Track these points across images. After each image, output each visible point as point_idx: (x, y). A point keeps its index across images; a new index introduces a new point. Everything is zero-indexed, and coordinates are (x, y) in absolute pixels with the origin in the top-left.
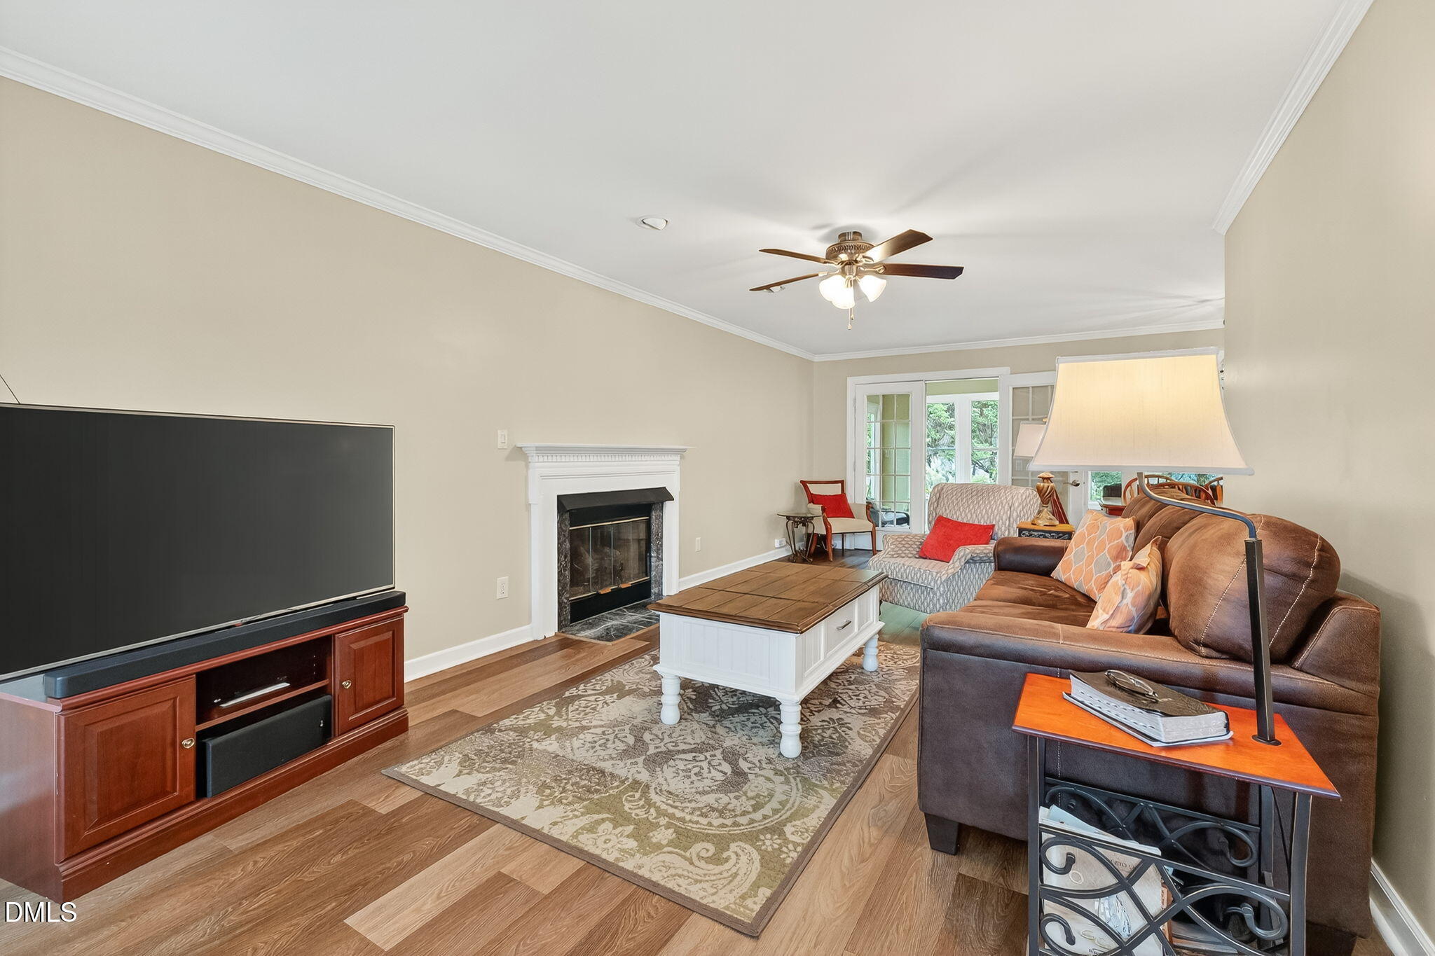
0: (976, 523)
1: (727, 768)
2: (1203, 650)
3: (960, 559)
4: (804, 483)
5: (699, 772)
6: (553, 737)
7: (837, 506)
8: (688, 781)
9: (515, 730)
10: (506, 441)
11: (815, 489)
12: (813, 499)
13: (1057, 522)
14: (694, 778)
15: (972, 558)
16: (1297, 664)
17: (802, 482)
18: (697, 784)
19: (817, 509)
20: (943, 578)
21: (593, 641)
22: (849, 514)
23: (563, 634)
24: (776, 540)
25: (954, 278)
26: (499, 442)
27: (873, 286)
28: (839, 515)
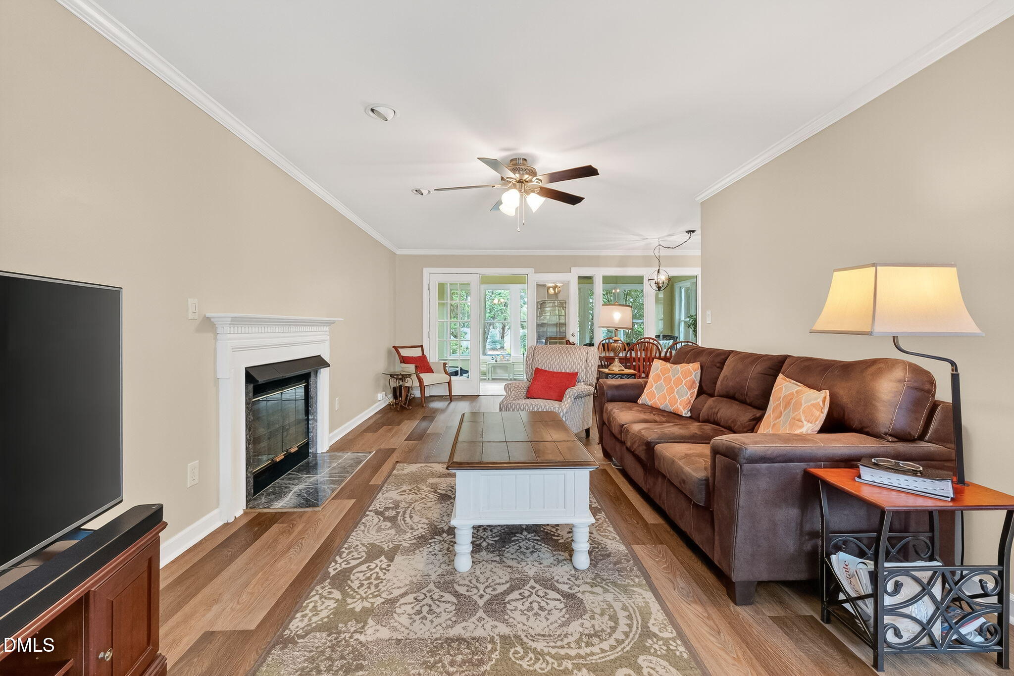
0: (563, 371)
1: (448, 597)
2: (890, 438)
3: (570, 397)
4: (396, 348)
5: (430, 610)
6: (371, 622)
7: (422, 365)
8: (427, 622)
9: (320, 628)
10: (197, 311)
11: (405, 353)
12: (405, 360)
13: (623, 368)
14: (430, 617)
15: (577, 396)
16: (927, 438)
17: (394, 347)
18: (437, 621)
19: (411, 368)
20: (565, 411)
21: (296, 510)
22: (430, 370)
23: (253, 510)
24: (379, 395)
25: (574, 205)
26: (190, 311)
27: (536, 201)
28: (426, 371)
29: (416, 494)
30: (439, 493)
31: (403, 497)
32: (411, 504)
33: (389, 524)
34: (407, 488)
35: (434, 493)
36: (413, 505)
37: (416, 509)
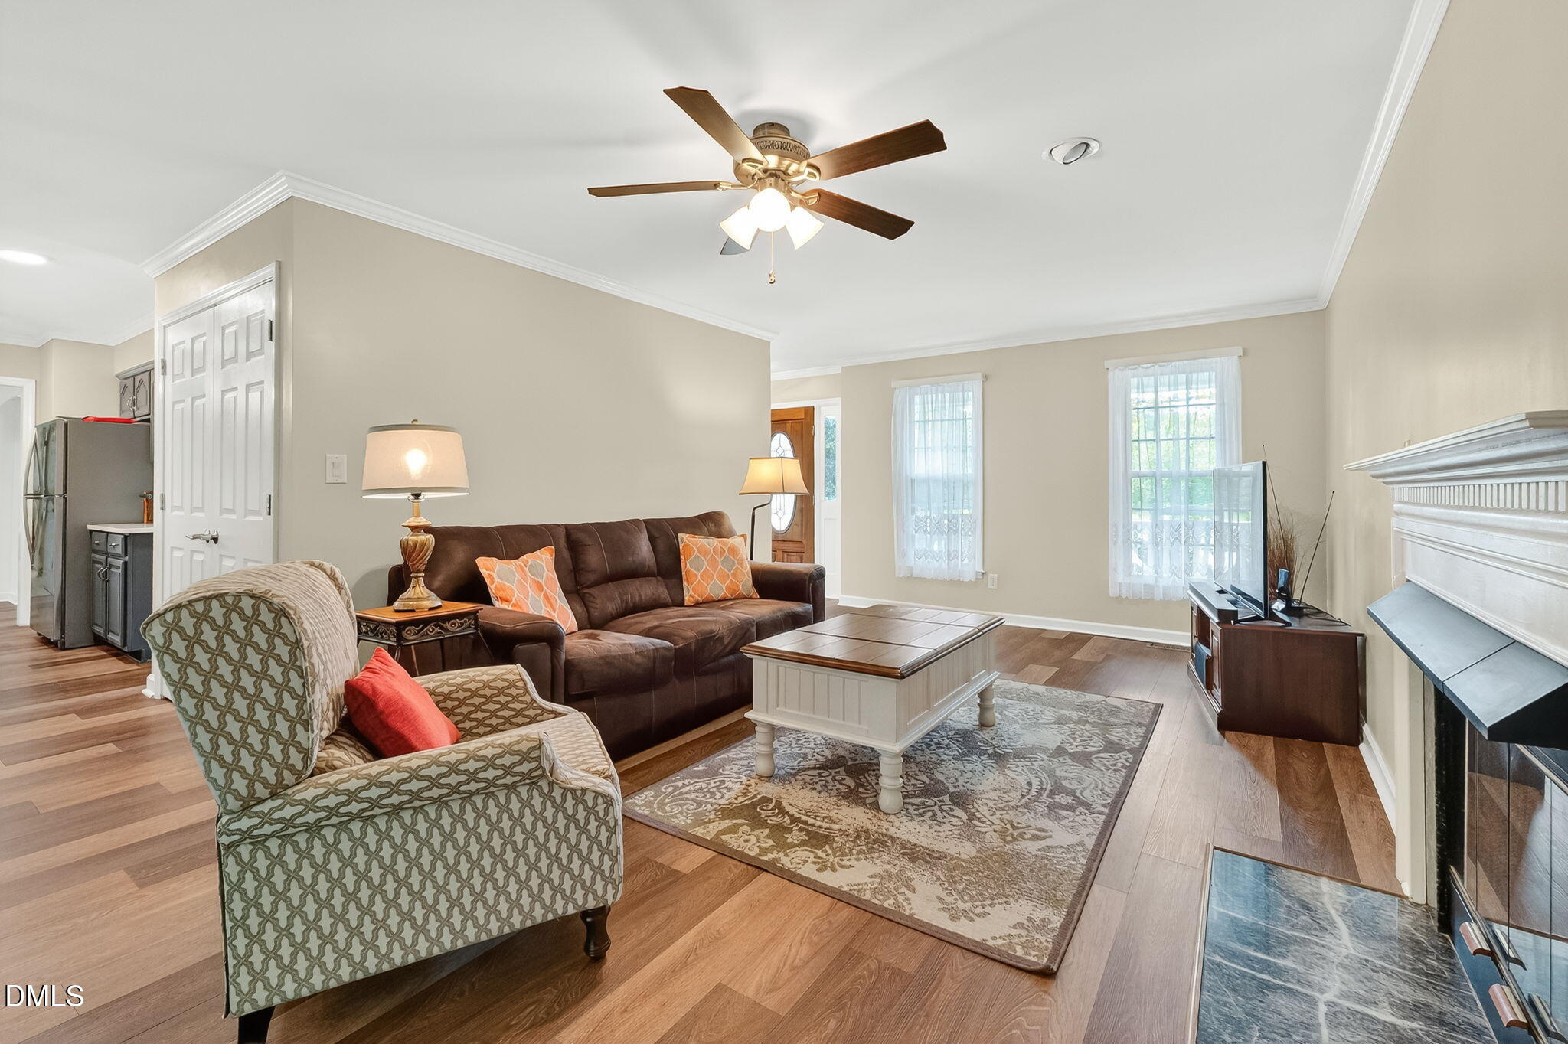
29: (1011, 822)
30: (966, 810)
31: (1040, 825)
32: (1026, 806)
33: (1065, 783)
34: (1029, 843)
35: (973, 814)
36: (1023, 801)
37: (1019, 794)
